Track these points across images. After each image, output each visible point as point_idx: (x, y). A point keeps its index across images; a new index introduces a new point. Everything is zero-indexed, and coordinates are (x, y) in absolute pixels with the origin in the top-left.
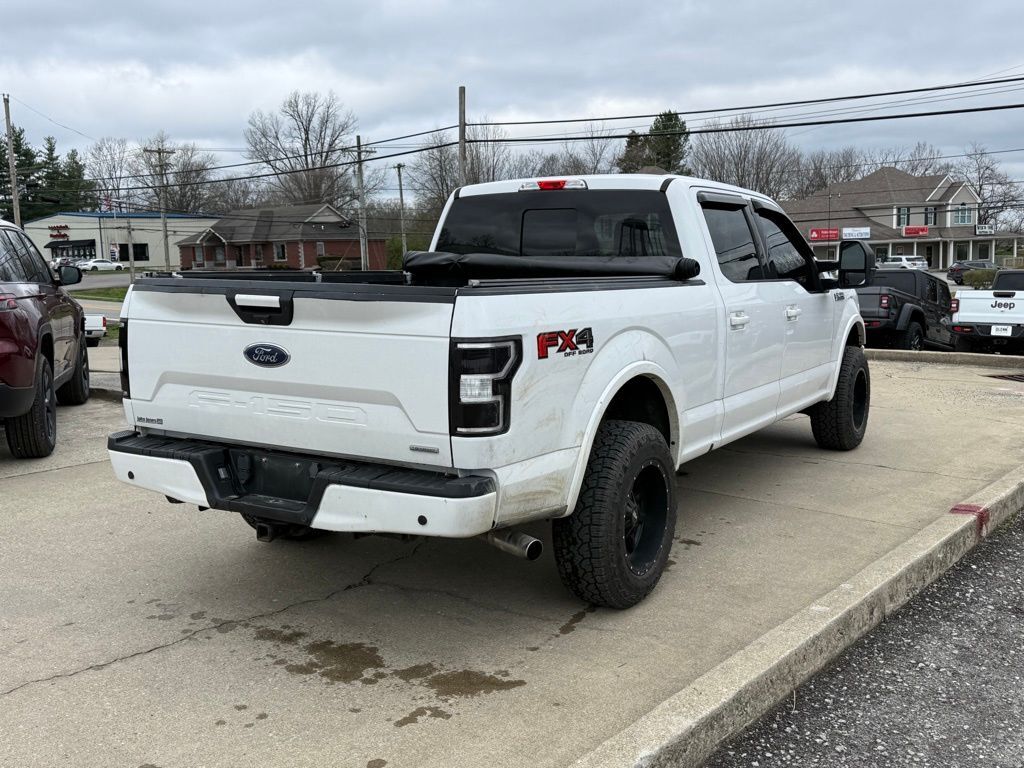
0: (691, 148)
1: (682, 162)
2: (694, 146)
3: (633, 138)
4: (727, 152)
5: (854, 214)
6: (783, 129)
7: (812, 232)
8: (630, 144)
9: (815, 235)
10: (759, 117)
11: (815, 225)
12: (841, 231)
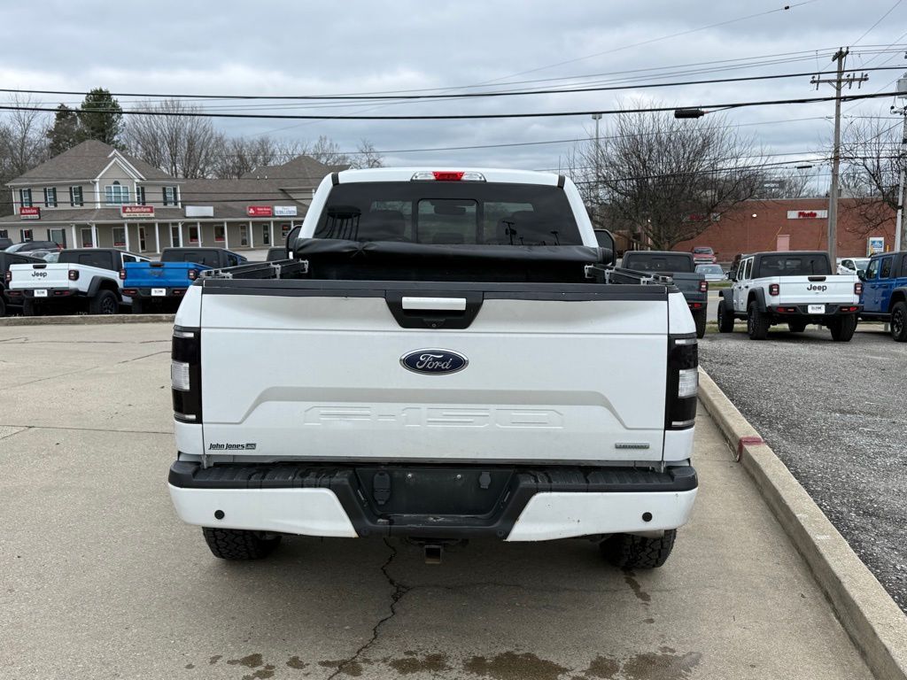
0: (124, 125)
1: (116, 138)
2: (127, 123)
3: (63, 112)
4: (159, 132)
5: (281, 196)
6: (208, 117)
7: (250, 208)
8: (59, 117)
9: (252, 211)
10: (187, 104)
11: (255, 204)
12: (273, 209)
